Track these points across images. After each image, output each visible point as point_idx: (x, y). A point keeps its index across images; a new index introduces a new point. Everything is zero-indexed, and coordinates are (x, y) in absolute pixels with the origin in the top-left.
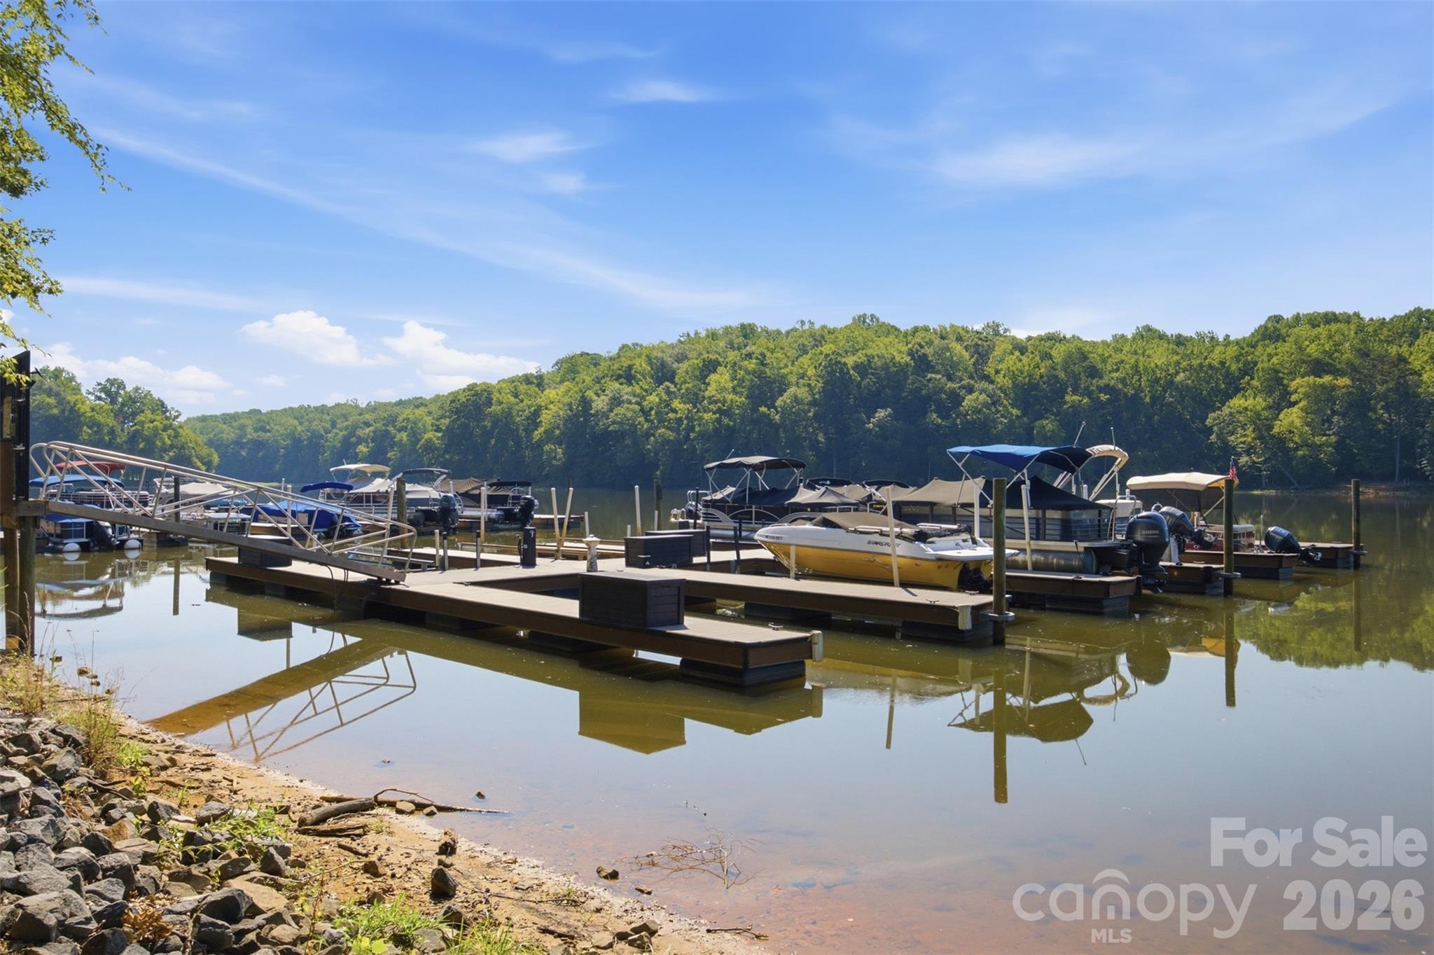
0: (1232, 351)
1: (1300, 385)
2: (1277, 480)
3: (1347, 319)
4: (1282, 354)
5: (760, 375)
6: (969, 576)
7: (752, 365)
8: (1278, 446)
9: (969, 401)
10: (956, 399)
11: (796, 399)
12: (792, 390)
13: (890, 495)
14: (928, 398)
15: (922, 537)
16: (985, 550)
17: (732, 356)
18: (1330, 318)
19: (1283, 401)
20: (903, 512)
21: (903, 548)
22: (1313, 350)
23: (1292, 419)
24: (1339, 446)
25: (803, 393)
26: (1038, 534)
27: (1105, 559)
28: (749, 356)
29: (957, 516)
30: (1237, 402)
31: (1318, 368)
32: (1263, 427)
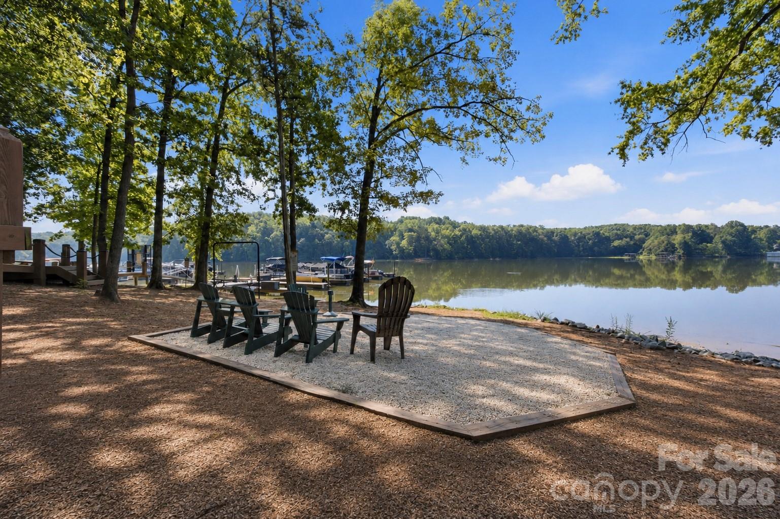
0: (392, 225)
1: (406, 234)
2: (402, 258)
3: (416, 218)
4: (402, 227)
5: (265, 228)
6: (324, 280)
7: (262, 224)
8: (402, 250)
9: (327, 236)
10: (323, 236)
11: (277, 235)
12: (275, 233)
13: (311, 265)
14: (316, 235)
15: (316, 274)
16: (327, 276)
17: (256, 221)
18: (413, 218)
19: (402, 238)
20: (313, 270)
21: (313, 276)
22: (409, 226)
23: (404, 243)
24: (414, 249)
25: (278, 233)
26: (336, 273)
27: (347, 277)
28: (261, 222)
29: (322, 270)
30: (392, 238)
31: (411, 230)
32: (398, 244)
